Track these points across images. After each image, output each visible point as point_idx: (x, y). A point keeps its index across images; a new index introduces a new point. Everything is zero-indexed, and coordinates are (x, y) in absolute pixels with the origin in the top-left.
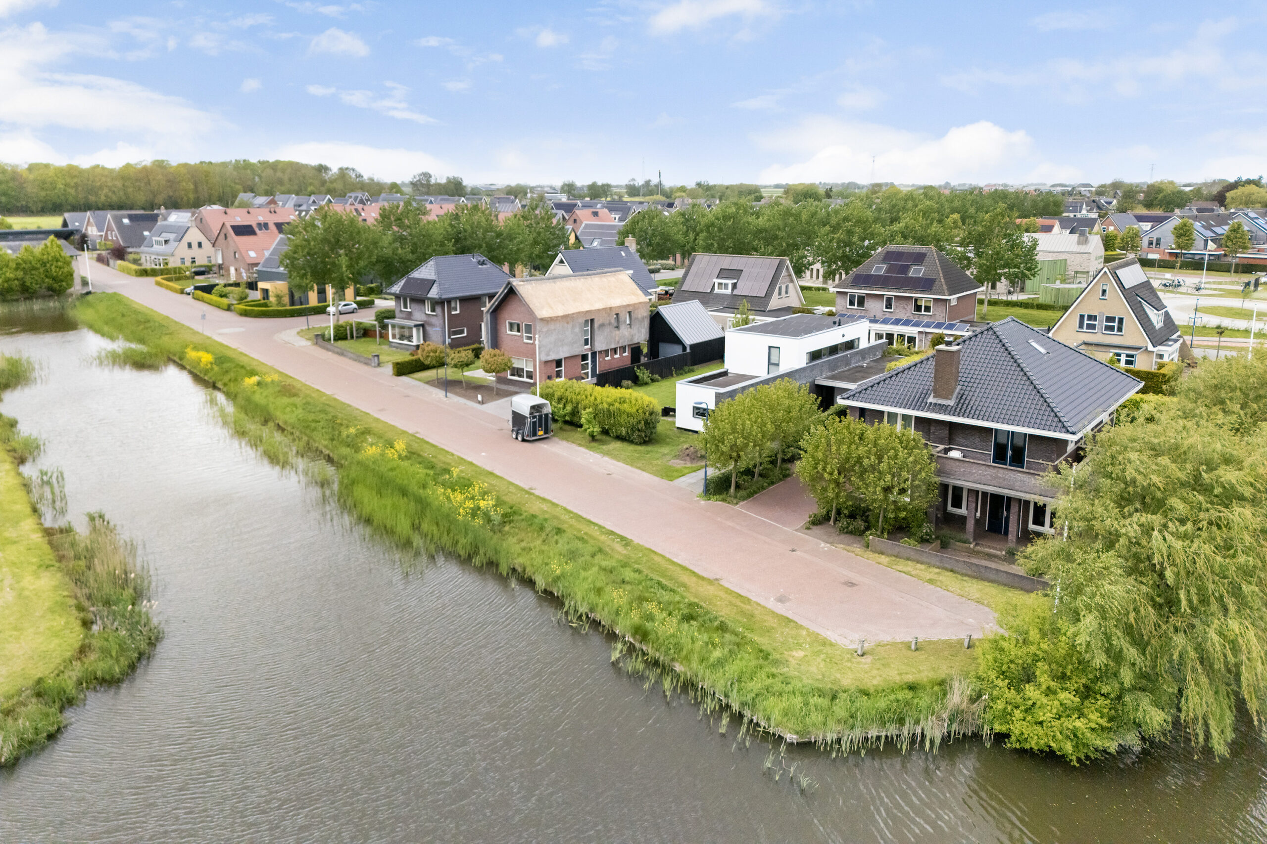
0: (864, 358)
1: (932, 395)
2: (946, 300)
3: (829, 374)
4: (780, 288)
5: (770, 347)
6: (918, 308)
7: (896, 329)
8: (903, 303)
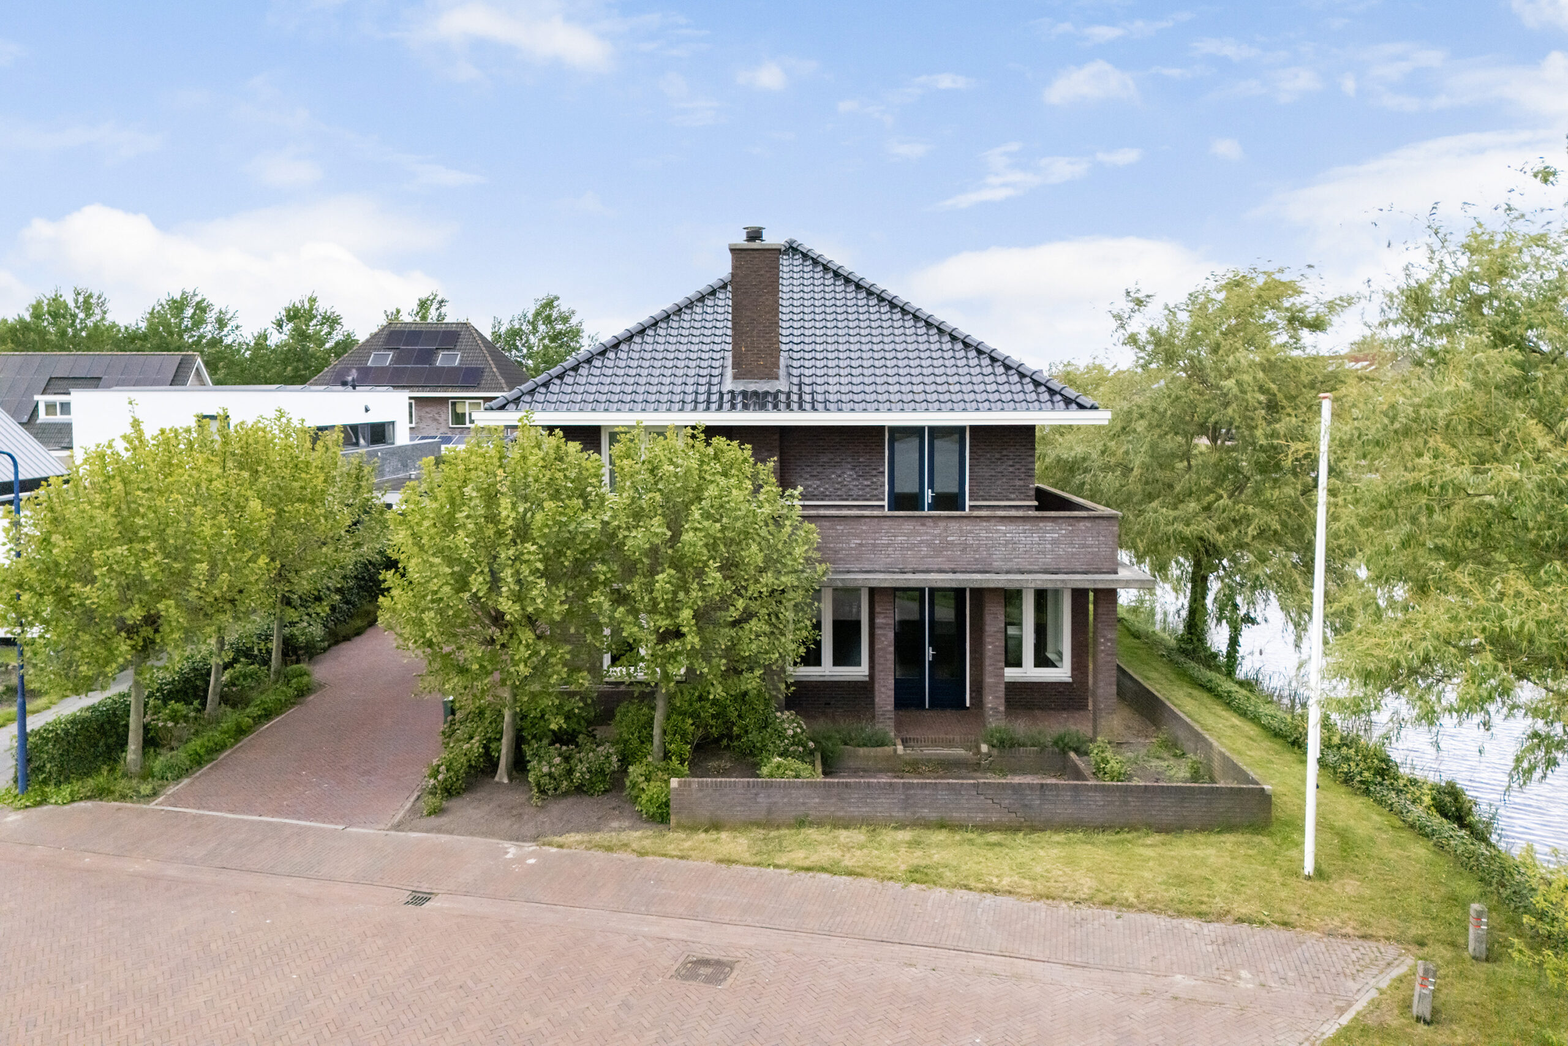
6: (459, 418)
8: (431, 410)
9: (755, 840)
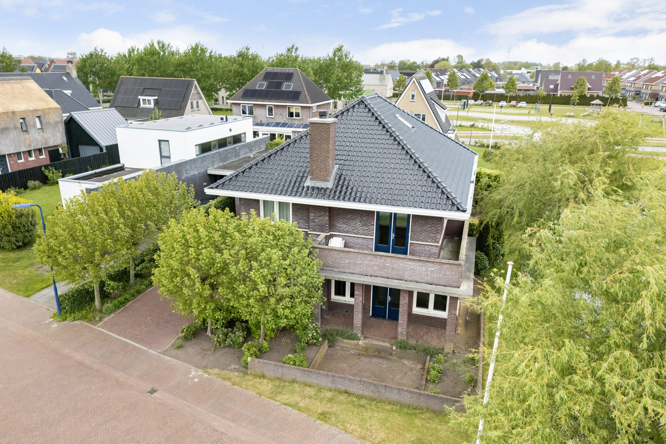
0: (251, 150)
1: (309, 177)
2: (310, 107)
3: (221, 164)
4: (192, 103)
5: (160, 141)
6: (291, 115)
7: (277, 130)
8: (280, 111)
9: (275, 386)
